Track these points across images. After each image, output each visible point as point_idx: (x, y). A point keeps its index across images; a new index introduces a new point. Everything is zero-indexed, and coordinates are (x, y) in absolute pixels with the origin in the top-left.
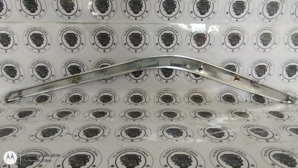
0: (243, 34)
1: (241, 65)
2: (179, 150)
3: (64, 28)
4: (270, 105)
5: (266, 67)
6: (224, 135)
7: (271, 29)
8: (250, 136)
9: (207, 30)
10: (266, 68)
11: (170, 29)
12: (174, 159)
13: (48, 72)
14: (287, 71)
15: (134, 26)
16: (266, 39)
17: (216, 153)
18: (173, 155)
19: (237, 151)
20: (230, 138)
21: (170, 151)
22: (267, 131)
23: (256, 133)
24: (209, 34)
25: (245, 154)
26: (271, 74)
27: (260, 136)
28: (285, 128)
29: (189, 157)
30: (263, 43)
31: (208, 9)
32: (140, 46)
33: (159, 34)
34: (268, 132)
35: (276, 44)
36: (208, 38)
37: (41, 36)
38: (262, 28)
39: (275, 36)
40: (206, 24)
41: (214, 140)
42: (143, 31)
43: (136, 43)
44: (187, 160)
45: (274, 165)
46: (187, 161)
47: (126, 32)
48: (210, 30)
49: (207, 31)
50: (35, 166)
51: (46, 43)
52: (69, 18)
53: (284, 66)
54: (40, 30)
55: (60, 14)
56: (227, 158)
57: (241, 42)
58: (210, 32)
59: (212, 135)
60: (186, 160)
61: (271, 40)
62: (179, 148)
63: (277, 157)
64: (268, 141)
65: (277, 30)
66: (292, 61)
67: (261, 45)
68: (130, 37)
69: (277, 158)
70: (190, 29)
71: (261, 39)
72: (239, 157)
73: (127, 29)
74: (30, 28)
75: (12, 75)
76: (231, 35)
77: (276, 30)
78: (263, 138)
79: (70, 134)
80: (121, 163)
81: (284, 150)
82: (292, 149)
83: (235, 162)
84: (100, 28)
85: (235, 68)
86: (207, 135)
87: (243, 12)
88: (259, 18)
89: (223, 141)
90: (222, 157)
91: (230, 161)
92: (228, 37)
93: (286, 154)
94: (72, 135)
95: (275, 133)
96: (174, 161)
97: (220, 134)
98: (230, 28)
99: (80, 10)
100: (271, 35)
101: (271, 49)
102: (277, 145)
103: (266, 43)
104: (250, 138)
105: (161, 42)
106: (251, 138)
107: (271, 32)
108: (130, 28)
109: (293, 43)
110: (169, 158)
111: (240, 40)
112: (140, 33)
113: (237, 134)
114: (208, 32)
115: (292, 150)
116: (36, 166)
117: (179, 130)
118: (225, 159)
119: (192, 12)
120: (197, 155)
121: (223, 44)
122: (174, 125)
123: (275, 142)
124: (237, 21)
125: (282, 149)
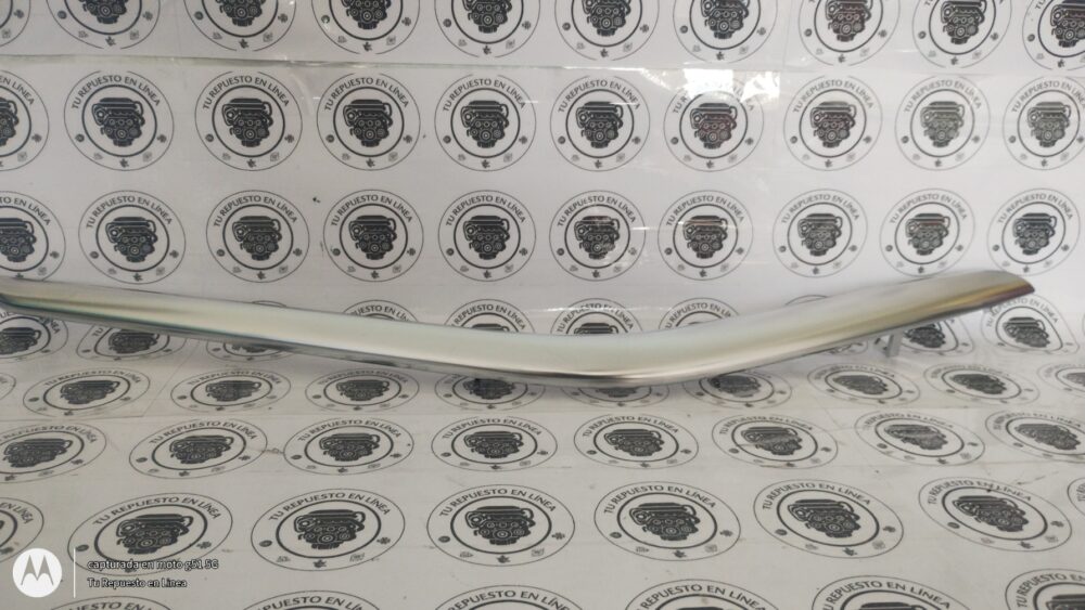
0: (862, 105)
1: (859, 212)
2: (654, 491)
3: (224, 79)
4: (960, 352)
5: (946, 220)
6: (799, 447)
7: (960, 90)
8: (885, 447)
9: (739, 92)
10: (946, 224)
11: (608, 87)
12: (641, 517)
13: (156, 239)
14: (1018, 234)
15: (478, 74)
16: (943, 122)
17: (775, 498)
18: (635, 504)
19: (840, 490)
20: (820, 454)
21: (624, 494)
22: (943, 431)
23: (906, 440)
24: (745, 104)
25: (867, 498)
26: (965, 246)
27: (918, 447)
28: (1003, 425)
29: (689, 511)
30: (932, 138)
31: (740, 19)
32: (501, 145)
33: (570, 104)
34: (944, 436)
35: (976, 139)
36: (740, 120)
37: (135, 107)
38: (927, 83)
39: (973, 114)
40: (735, 71)
41: (767, 463)
42: (514, 92)
43: (486, 135)
44: (684, 518)
45: (958, 527)
46: (682, 522)
47: (452, 97)
48: (749, 92)
49: (736, 96)
50: (187, 545)
51: (152, 132)
52: (244, 44)
53: (1009, 215)
54: (132, 86)
55: (211, 29)
56: (808, 511)
57: (855, 132)
58: (749, 100)
59: (762, 447)
60: (677, 517)
61: (962, 125)
62: (653, 485)
63: (967, 505)
64: (942, 462)
65: (980, 91)
66: (1033, 198)
67: (927, 143)
68: (463, 113)
69: (967, 508)
70: (678, 88)
71: (926, 124)
72: (846, 507)
73: (455, 87)
74: (93, 78)
75: (15, 251)
76: (822, 109)
77: (976, 93)
78: (927, 452)
79: (275, 451)
80: (472, 530)
81: (991, 486)
82: (1019, 483)
83: (835, 520)
84: (355, 83)
85: (838, 224)
86: (745, 448)
87: (863, 29)
88: (916, 50)
89: (796, 463)
90: (793, 509)
91: (819, 519)
92: (813, 114)
93: (999, 496)
94: (283, 453)
95: (968, 438)
96: (642, 522)
97: (786, 444)
98: (817, 83)
99: (284, 18)
100: (961, 108)
101: (960, 157)
102: (972, 473)
103: (942, 136)
104: (883, 453)
105: (576, 130)
106: (888, 453)
107: (959, 100)
108: (465, 82)
109: (1034, 137)
110: (625, 513)
111: (853, 125)
112: (501, 100)
113: (843, 444)
114: (742, 100)
115: (1019, 486)
116: (191, 545)
117: (650, 433)
118: (804, 514)
119: (684, 29)
120: (713, 505)
121: (794, 140)
122: (631, 420)
123: (968, 463)
124: (841, 59)
125: (986, 484)
